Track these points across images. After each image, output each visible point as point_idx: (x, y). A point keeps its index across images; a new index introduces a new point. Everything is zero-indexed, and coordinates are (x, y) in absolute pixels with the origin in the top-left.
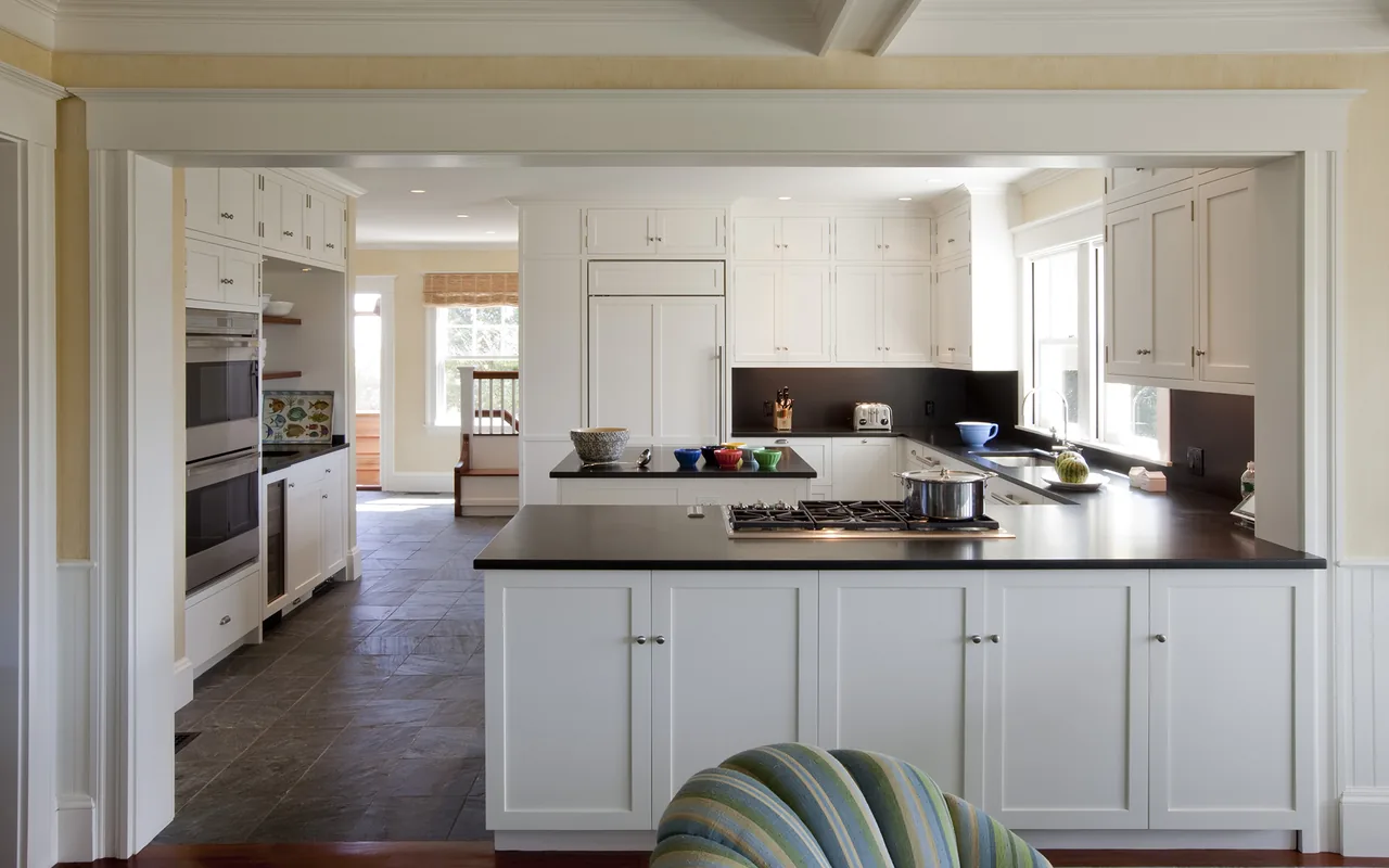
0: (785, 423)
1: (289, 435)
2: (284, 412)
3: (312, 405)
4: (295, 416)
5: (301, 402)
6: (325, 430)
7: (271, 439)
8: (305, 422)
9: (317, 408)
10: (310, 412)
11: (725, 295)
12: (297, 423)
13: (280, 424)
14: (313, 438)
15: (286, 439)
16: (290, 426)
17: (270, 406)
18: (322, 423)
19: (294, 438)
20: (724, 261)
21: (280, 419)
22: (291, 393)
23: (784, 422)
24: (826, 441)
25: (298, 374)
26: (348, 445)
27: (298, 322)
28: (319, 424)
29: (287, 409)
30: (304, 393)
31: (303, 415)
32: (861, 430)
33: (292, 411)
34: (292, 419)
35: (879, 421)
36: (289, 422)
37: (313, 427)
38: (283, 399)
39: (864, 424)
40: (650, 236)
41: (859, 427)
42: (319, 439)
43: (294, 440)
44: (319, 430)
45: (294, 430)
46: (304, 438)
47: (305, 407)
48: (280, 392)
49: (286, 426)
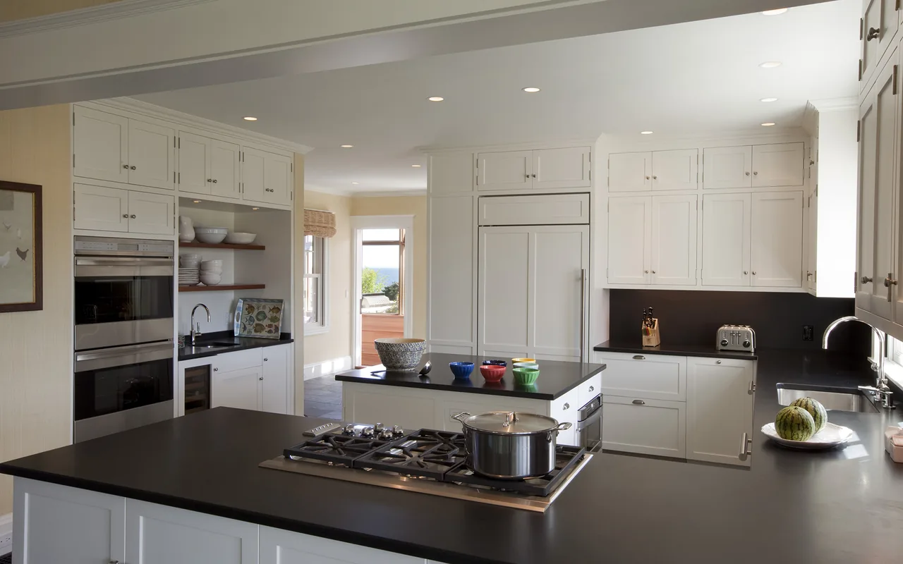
0: (652, 339)
1: (256, 331)
2: (254, 315)
3: (271, 310)
4: (260, 317)
5: (264, 307)
6: (277, 328)
7: (245, 334)
8: (266, 322)
9: (273, 312)
10: (269, 315)
11: (589, 224)
12: (260, 322)
13: (252, 323)
14: (269, 335)
15: (253, 334)
16: (257, 325)
17: (247, 309)
18: (276, 324)
19: (258, 334)
20: (589, 193)
21: (251, 319)
22: (259, 300)
23: (649, 340)
24: (681, 360)
25: (263, 287)
26: (292, 341)
27: (263, 248)
28: (274, 324)
29: (256, 312)
30: (266, 300)
31: (265, 317)
32: (722, 350)
33: (258, 314)
34: (258, 320)
35: (742, 343)
36: (256, 322)
37: (270, 326)
38: (254, 304)
39: (725, 345)
40: (527, 174)
41: (720, 347)
42: (272, 336)
43: (258, 335)
44: (273, 329)
45: (259, 328)
46: (264, 334)
47: (266, 311)
48: (252, 299)
49: (254, 325)
